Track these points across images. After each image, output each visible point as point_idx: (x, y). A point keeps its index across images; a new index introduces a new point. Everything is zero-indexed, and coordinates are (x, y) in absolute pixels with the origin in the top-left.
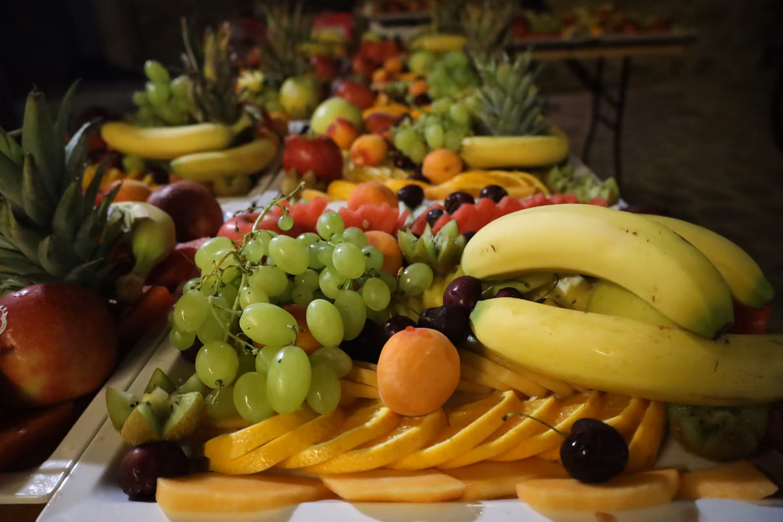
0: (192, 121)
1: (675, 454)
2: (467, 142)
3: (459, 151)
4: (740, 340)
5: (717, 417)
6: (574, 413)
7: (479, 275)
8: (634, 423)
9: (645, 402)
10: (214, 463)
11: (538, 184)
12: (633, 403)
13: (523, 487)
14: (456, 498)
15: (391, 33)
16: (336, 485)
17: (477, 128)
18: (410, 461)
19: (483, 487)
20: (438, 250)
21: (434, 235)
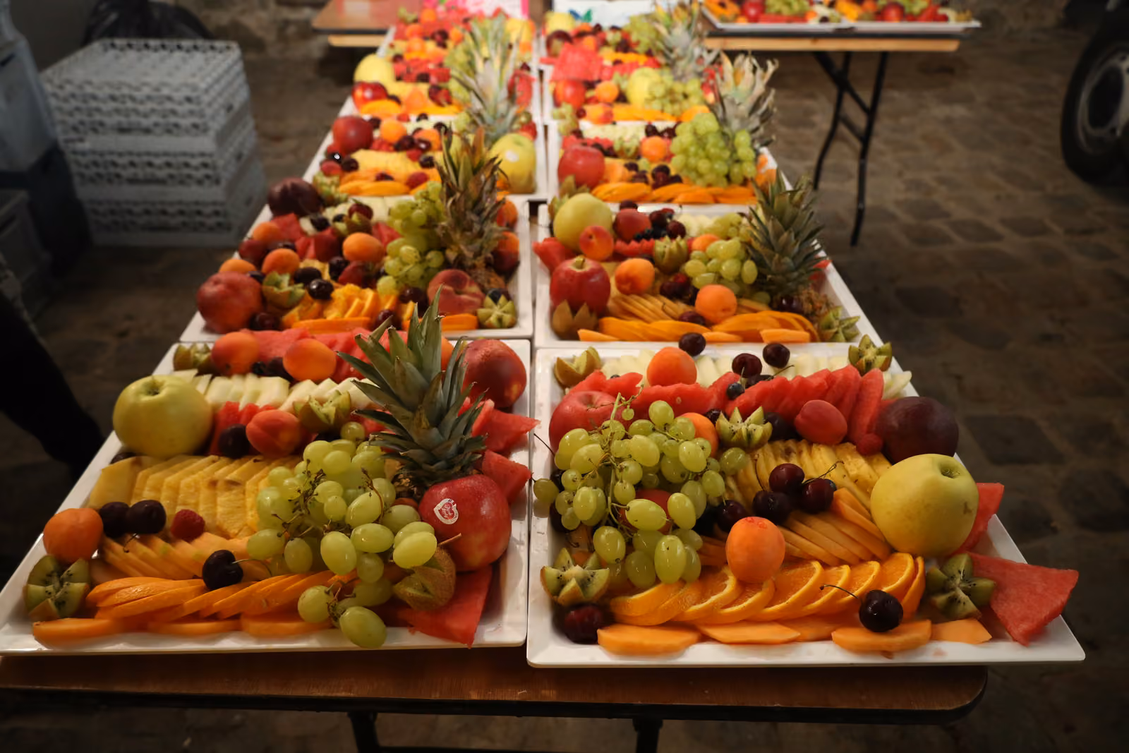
6: (865, 584)
8: (906, 589)
11: (810, 326)
14: (793, 641)
16: (712, 632)
20: (750, 435)
21: (744, 419)
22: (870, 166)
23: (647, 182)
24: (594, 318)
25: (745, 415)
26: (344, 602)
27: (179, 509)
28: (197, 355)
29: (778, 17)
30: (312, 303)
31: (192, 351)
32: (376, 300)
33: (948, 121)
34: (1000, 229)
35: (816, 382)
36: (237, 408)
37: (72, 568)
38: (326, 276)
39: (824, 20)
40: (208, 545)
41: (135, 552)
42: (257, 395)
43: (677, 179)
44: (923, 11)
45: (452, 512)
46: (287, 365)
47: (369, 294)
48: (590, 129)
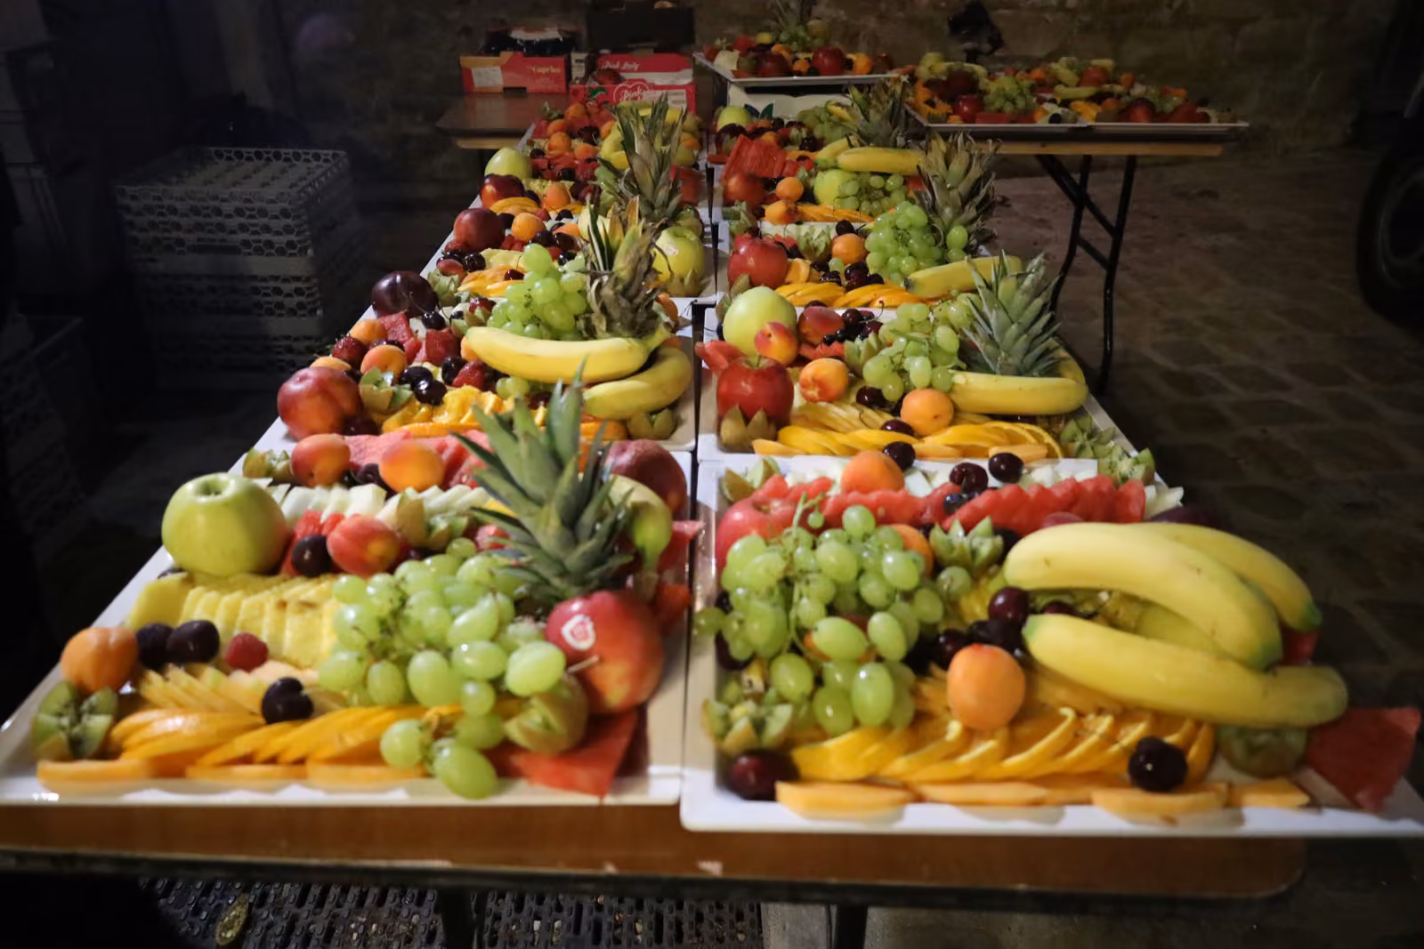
0: (590, 333)
1: (1222, 771)
2: (960, 378)
3: (950, 391)
4: (1288, 673)
5: (1262, 739)
6: (1134, 733)
7: (1027, 585)
8: (1189, 742)
9: (1198, 724)
10: (805, 770)
11: (1048, 439)
12: (1187, 726)
13: (1099, 795)
14: (1037, 803)
15: (760, 103)
16: (930, 791)
17: (968, 358)
18: (994, 771)
19: (1060, 794)
20: (974, 553)
21: (967, 532)
22: (1118, 303)
23: (839, 283)
24: (772, 428)
25: (967, 528)
26: (442, 742)
27: (236, 632)
28: (274, 463)
29: (999, 115)
30: (420, 408)
31: (267, 457)
32: (499, 404)
33: (1214, 251)
34: (1287, 377)
35: (1058, 493)
36: (319, 520)
37: (93, 699)
38: (439, 378)
39: (1055, 119)
40: (270, 674)
41: (176, 683)
42: (344, 505)
43: (877, 279)
44: (1176, 109)
45: (586, 633)
46: (383, 472)
47: (489, 399)
48: (770, 228)
